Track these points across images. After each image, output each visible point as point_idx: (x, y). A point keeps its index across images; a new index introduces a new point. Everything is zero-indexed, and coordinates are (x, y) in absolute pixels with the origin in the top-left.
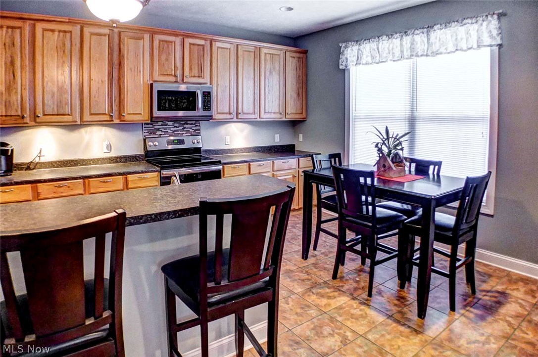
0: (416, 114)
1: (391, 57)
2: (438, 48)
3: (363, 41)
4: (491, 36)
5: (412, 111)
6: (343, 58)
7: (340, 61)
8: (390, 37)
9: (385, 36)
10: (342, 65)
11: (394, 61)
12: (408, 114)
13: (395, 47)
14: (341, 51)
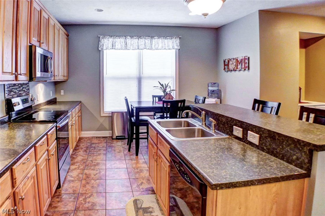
0: (142, 75)
1: (131, 48)
2: (157, 47)
3: (115, 37)
4: (177, 46)
5: (140, 74)
6: (101, 44)
7: (99, 45)
8: (132, 37)
9: (129, 37)
10: (100, 48)
11: (133, 50)
12: (138, 76)
13: (135, 43)
14: (100, 40)
